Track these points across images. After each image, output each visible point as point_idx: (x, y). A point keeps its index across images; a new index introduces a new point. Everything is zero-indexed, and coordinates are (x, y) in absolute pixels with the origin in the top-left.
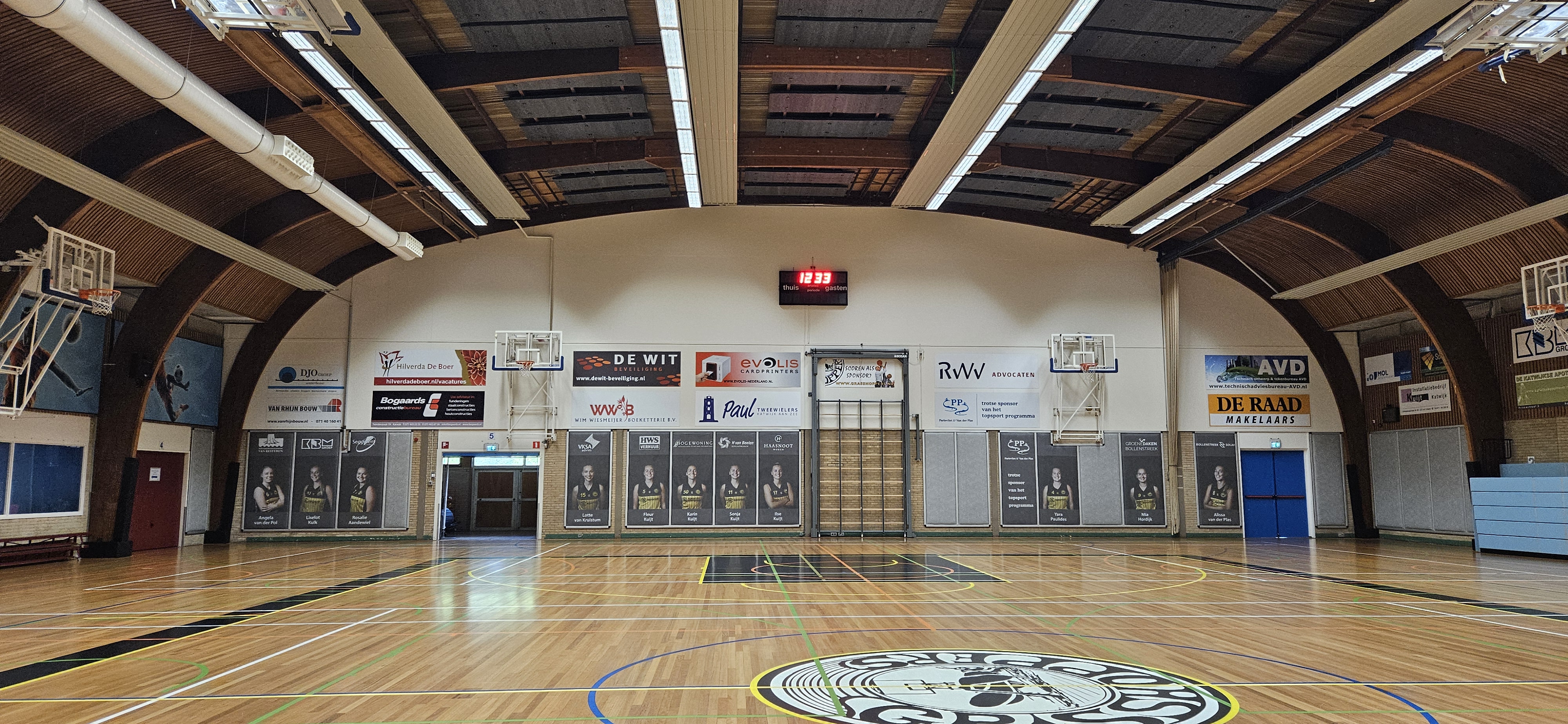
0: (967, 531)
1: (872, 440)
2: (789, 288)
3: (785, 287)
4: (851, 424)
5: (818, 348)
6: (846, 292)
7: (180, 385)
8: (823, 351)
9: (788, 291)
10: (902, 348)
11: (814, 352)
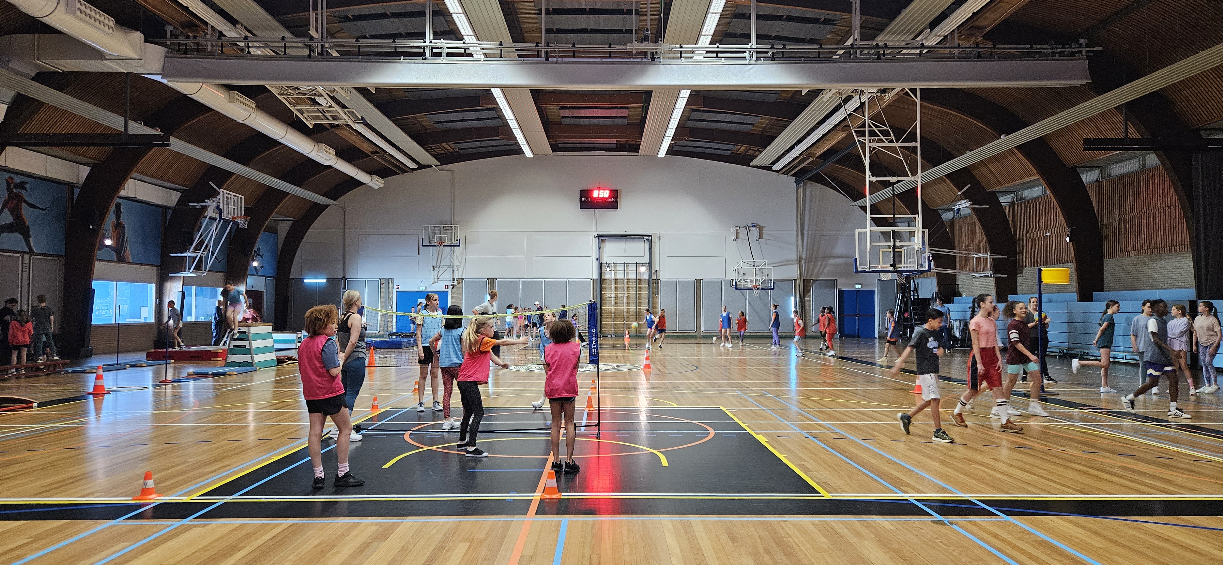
0: (683, 334)
1: (633, 284)
2: (586, 200)
3: (583, 199)
4: (620, 275)
5: (601, 233)
6: (617, 202)
7: (260, 255)
8: (605, 236)
9: (584, 201)
10: (648, 233)
11: (599, 236)
